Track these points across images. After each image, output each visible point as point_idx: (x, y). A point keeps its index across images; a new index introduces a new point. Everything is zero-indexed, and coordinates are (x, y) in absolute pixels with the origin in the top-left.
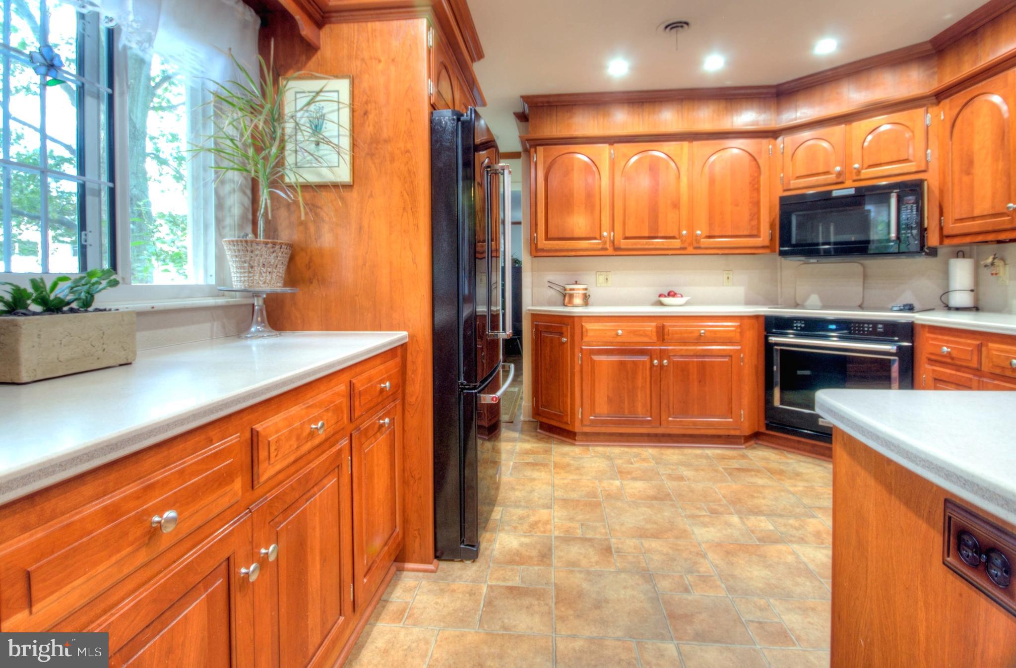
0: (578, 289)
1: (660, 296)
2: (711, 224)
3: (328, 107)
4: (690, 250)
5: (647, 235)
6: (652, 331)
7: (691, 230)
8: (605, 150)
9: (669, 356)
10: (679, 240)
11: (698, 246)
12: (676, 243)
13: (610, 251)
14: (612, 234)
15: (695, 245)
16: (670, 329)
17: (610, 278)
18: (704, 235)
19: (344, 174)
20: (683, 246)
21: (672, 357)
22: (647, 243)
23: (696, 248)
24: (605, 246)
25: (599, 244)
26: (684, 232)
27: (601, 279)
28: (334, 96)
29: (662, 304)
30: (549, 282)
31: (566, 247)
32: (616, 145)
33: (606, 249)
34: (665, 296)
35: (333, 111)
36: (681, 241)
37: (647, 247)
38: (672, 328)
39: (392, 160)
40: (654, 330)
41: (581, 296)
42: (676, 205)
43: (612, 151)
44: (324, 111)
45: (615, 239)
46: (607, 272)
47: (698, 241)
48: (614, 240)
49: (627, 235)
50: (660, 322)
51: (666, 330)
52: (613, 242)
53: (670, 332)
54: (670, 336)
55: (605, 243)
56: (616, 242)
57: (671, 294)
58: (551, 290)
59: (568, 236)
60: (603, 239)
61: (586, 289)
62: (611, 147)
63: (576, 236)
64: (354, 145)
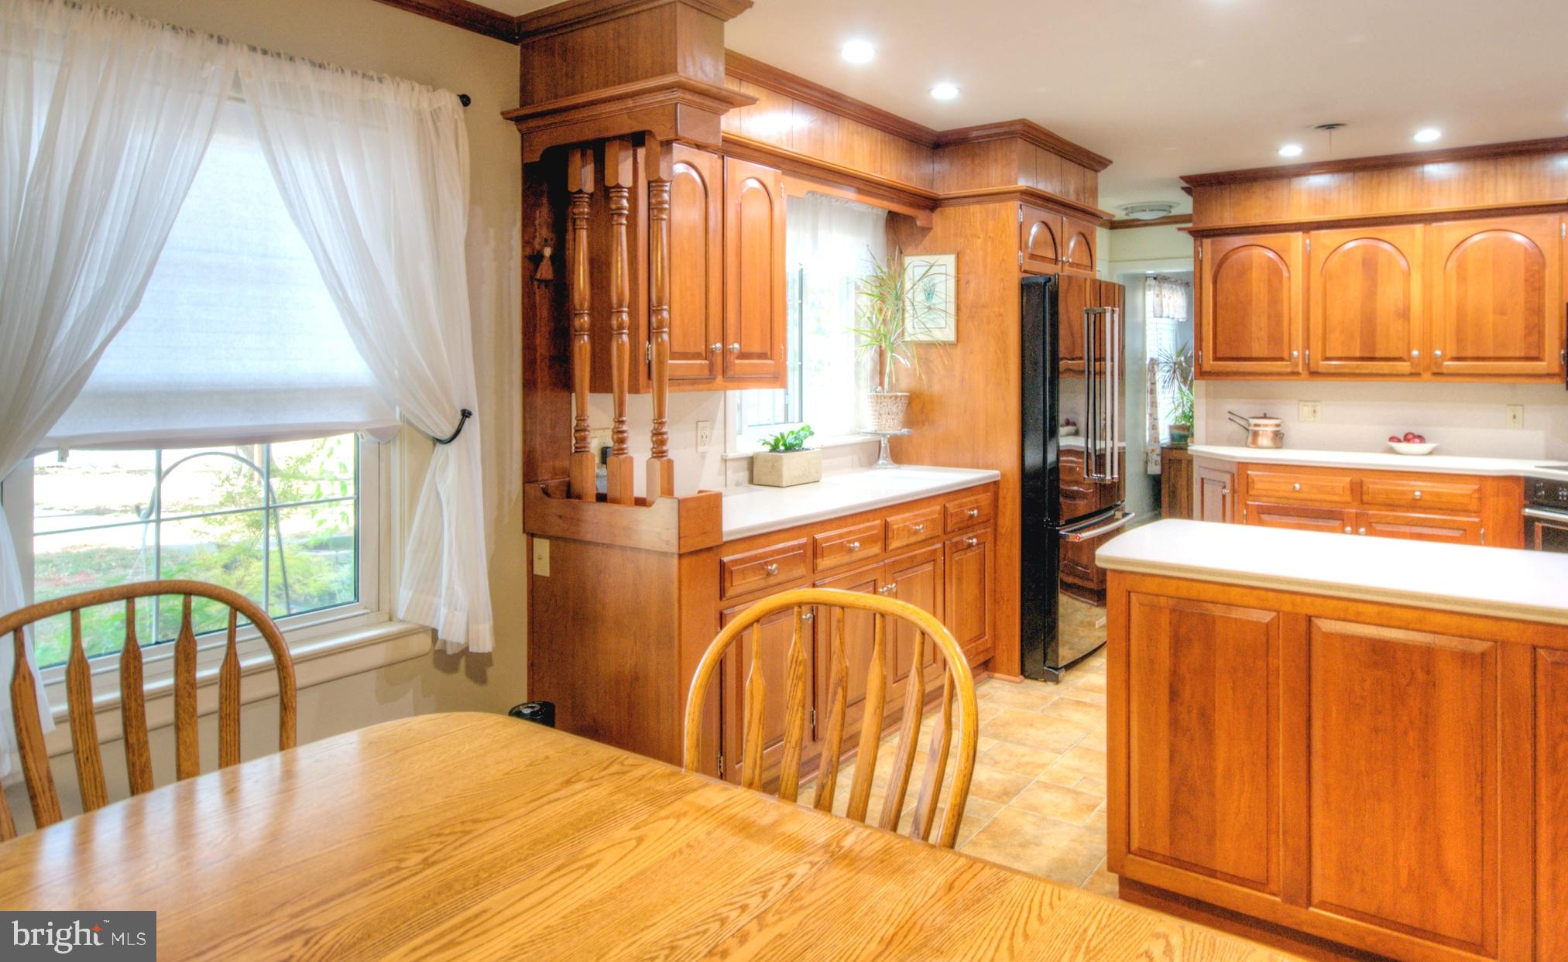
0: (1266, 426)
1: (1392, 439)
2: (1460, 340)
3: (938, 279)
4: (1427, 375)
5: (1358, 355)
6: (1344, 487)
7: (1427, 347)
8: (1297, 239)
9: (1370, 523)
10: (1408, 363)
11: (1439, 371)
12: (1404, 367)
13: (1305, 373)
14: (1307, 352)
15: (1435, 371)
16: (1371, 486)
17: (1318, 409)
18: (1449, 357)
19: (949, 335)
20: (1413, 371)
21: (1374, 525)
22: (1357, 367)
23: (1434, 374)
24: (1296, 370)
25: (1287, 366)
26: (1415, 353)
27: (1306, 410)
28: (943, 269)
29: (1392, 451)
30: (1230, 412)
31: (1241, 370)
32: (1313, 233)
33: (1298, 374)
34: (1399, 441)
35: (940, 282)
36: (1412, 364)
37: (1358, 371)
38: (1373, 485)
39: (989, 323)
40: (1348, 486)
41: (1270, 435)
42: (1405, 314)
43: (1308, 241)
44: (935, 281)
45: (1311, 361)
46: (1314, 401)
47: (1440, 365)
48: (1309, 364)
49: (1328, 355)
50: (1356, 478)
51: (1365, 488)
52: (1307, 365)
53: (1371, 490)
54: (1371, 495)
55: (1297, 365)
56: (1312, 365)
57: (1408, 438)
58: (1233, 423)
59: (1243, 355)
60: (1293, 361)
61: (1278, 426)
62: (1306, 235)
63: (1254, 355)
64: (958, 309)
